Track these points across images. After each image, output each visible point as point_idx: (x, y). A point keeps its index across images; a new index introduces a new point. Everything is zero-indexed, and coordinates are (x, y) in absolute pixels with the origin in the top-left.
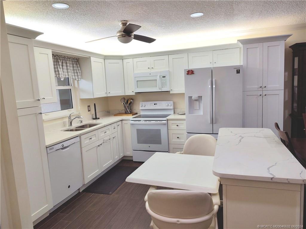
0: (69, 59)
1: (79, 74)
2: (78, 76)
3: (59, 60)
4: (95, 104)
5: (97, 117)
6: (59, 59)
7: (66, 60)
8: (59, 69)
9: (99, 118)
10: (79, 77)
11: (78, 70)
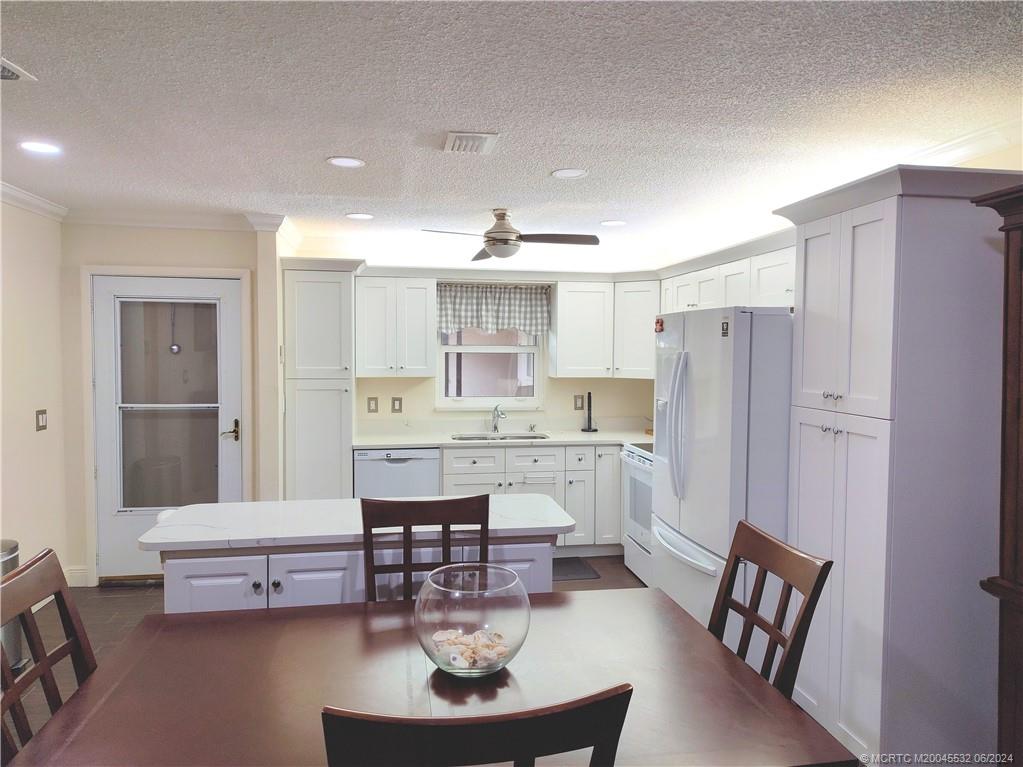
0: (518, 290)
1: (539, 321)
2: (536, 325)
3: (489, 294)
4: (589, 394)
5: (593, 427)
6: (491, 292)
7: (510, 293)
8: (484, 313)
9: (596, 430)
10: (540, 328)
11: (542, 312)
